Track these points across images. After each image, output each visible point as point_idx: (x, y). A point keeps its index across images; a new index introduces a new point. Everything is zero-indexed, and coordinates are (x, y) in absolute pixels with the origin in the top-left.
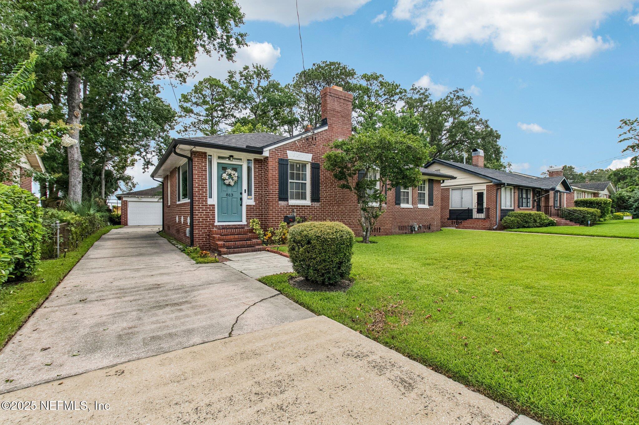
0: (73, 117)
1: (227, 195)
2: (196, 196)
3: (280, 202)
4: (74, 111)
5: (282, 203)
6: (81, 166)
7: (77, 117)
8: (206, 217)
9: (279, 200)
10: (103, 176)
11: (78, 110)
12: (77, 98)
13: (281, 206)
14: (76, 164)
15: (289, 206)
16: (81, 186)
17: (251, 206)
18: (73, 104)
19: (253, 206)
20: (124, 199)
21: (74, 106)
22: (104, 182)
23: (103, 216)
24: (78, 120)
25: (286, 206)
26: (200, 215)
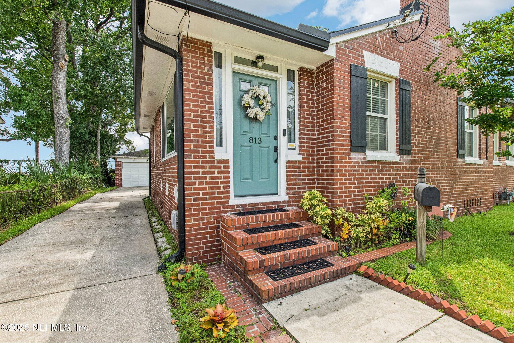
0: (58, 70)
1: (251, 140)
2: (191, 141)
3: (353, 155)
4: (59, 62)
5: (356, 156)
6: (68, 124)
7: (62, 70)
8: (212, 188)
9: (351, 150)
10: (99, 137)
11: (64, 61)
12: (62, 48)
13: (354, 163)
14: (61, 121)
15: (368, 162)
16: (69, 146)
17: (294, 162)
18: (58, 55)
19: (300, 163)
20: (118, 160)
21: (59, 57)
22: (99, 144)
23: (91, 178)
24: (63, 73)
25: (363, 163)
26: (200, 183)
